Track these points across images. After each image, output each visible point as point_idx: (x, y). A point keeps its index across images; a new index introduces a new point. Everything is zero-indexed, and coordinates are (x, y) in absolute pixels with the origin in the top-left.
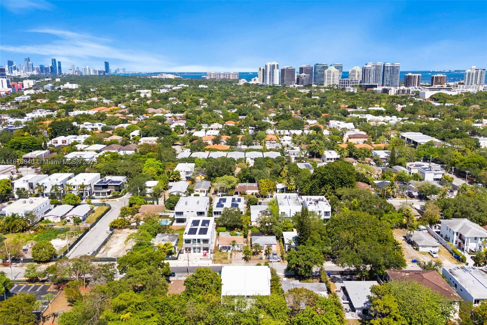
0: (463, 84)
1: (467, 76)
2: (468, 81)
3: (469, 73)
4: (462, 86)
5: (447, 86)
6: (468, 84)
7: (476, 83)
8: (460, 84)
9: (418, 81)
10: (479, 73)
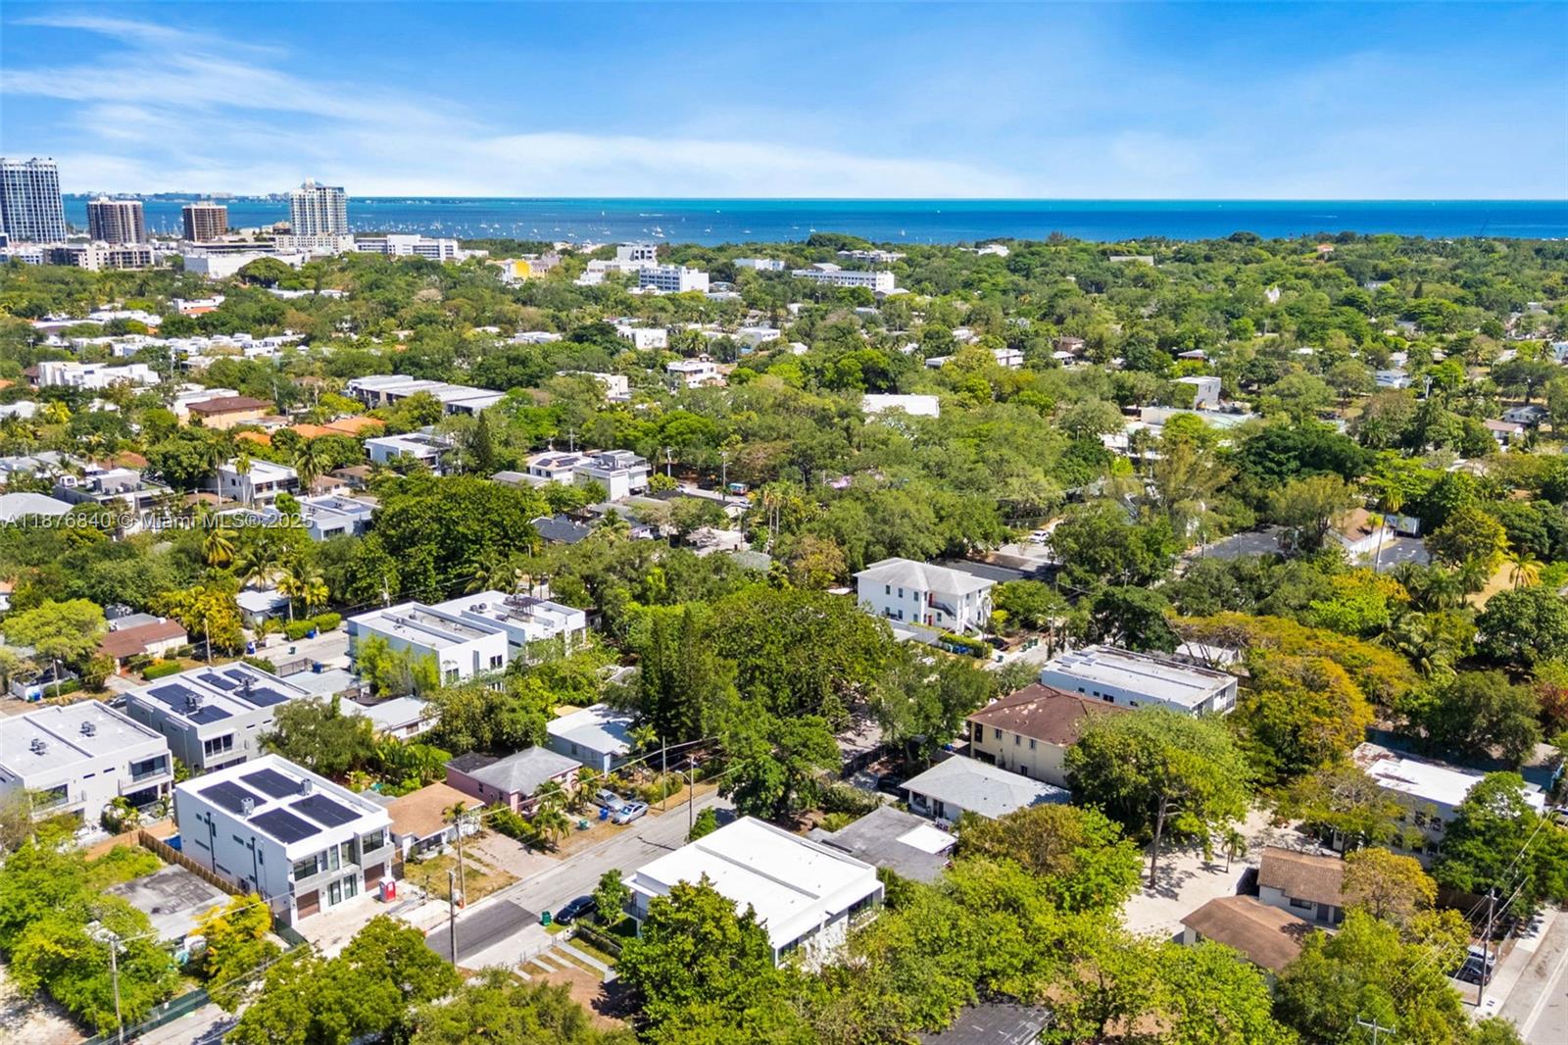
0: (287, 232)
1: (296, 208)
2: (303, 224)
3: (302, 201)
4: (286, 238)
5: (256, 240)
6: (304, 233)
7: (325, 228)
8: (277, 231)
9: (136, 225)
10: (329, 198)
